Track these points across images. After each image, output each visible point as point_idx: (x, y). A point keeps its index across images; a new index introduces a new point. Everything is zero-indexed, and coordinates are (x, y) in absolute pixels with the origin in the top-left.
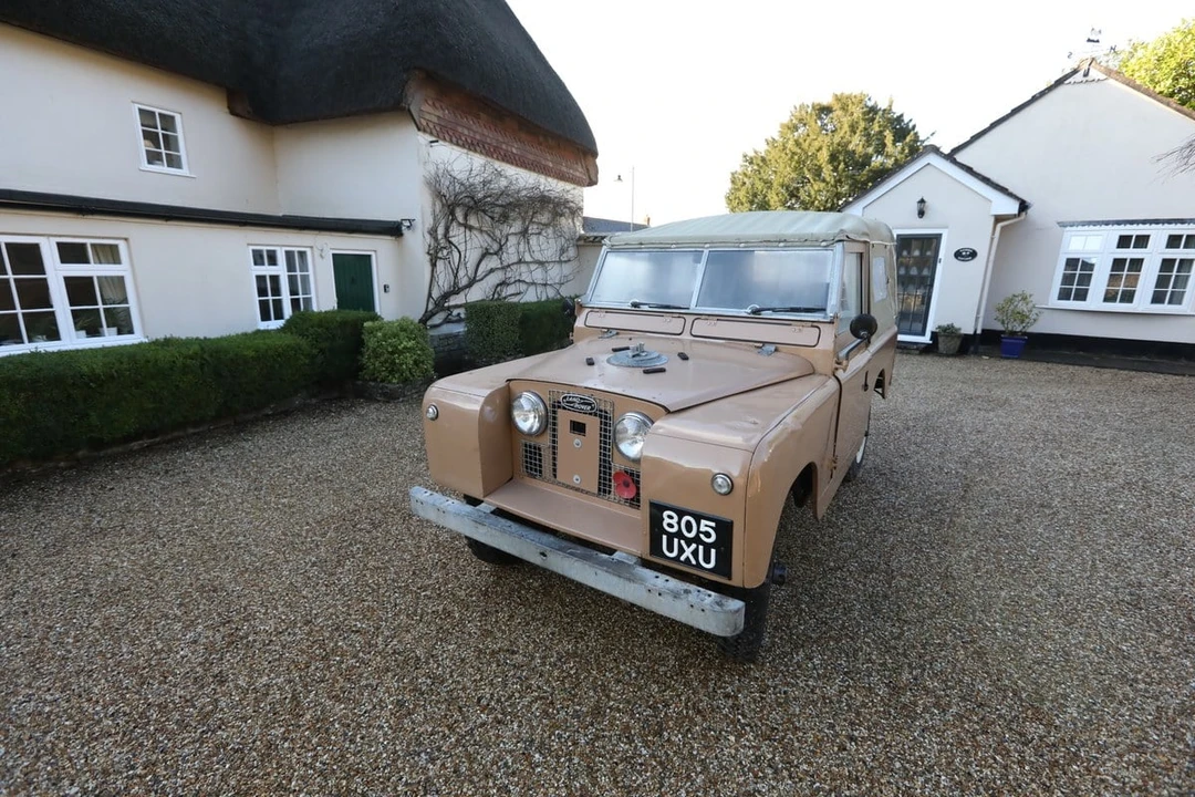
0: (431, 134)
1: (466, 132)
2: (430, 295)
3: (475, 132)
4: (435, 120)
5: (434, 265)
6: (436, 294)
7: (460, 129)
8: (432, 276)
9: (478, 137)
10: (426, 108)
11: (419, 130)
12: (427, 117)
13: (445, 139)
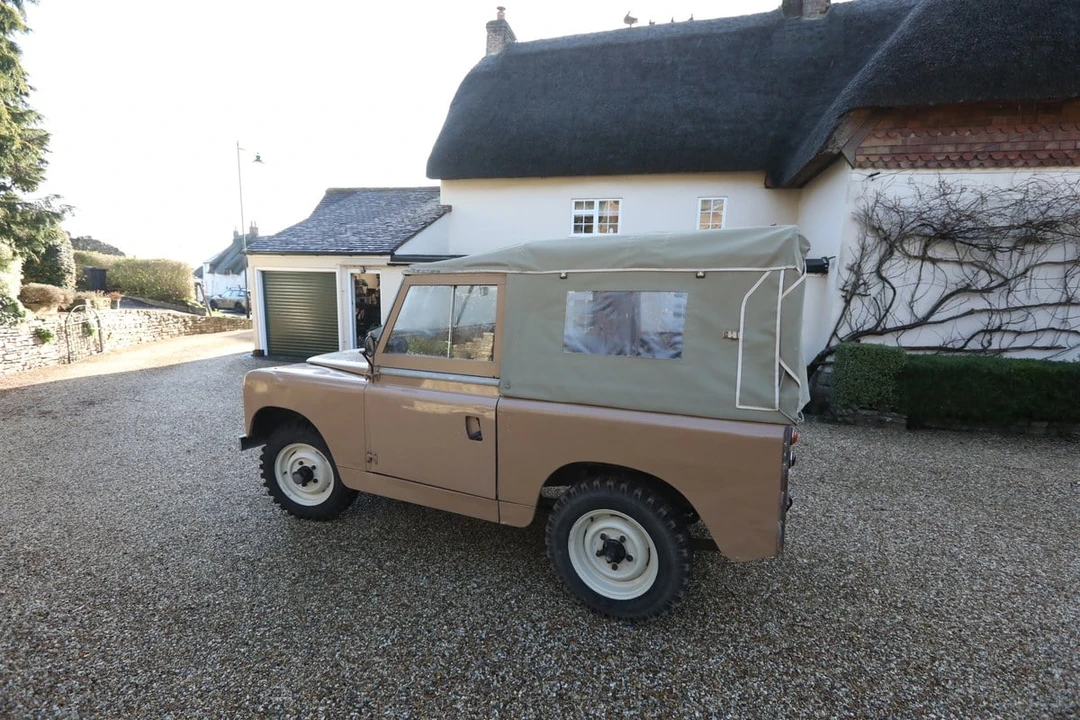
0: (873, 166)
1: (950, 149)
2: (835, 333)
3: (972, 144)
4: (886, 150)
5: (848, 302)
6: (844, 332)
7: (936, 149)
8: (843, 314)
9: (978, 148)
10: (874, 142)
11: (853, 168)
12: (873, 151)
13: (899, 167)
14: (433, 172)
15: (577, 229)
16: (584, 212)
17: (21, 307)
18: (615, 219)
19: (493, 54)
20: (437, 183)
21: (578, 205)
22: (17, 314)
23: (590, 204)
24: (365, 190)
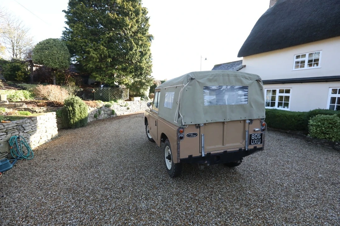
14: (240, 55)
15: (297, 67)
16: (300, 60)
17: (148, 98)
18: (318, 60)
19: (272, 7)
20: (242, 58)
21: (298, 57)
22: (148, 99)
23: (304, 56)
24: (224, 64)
